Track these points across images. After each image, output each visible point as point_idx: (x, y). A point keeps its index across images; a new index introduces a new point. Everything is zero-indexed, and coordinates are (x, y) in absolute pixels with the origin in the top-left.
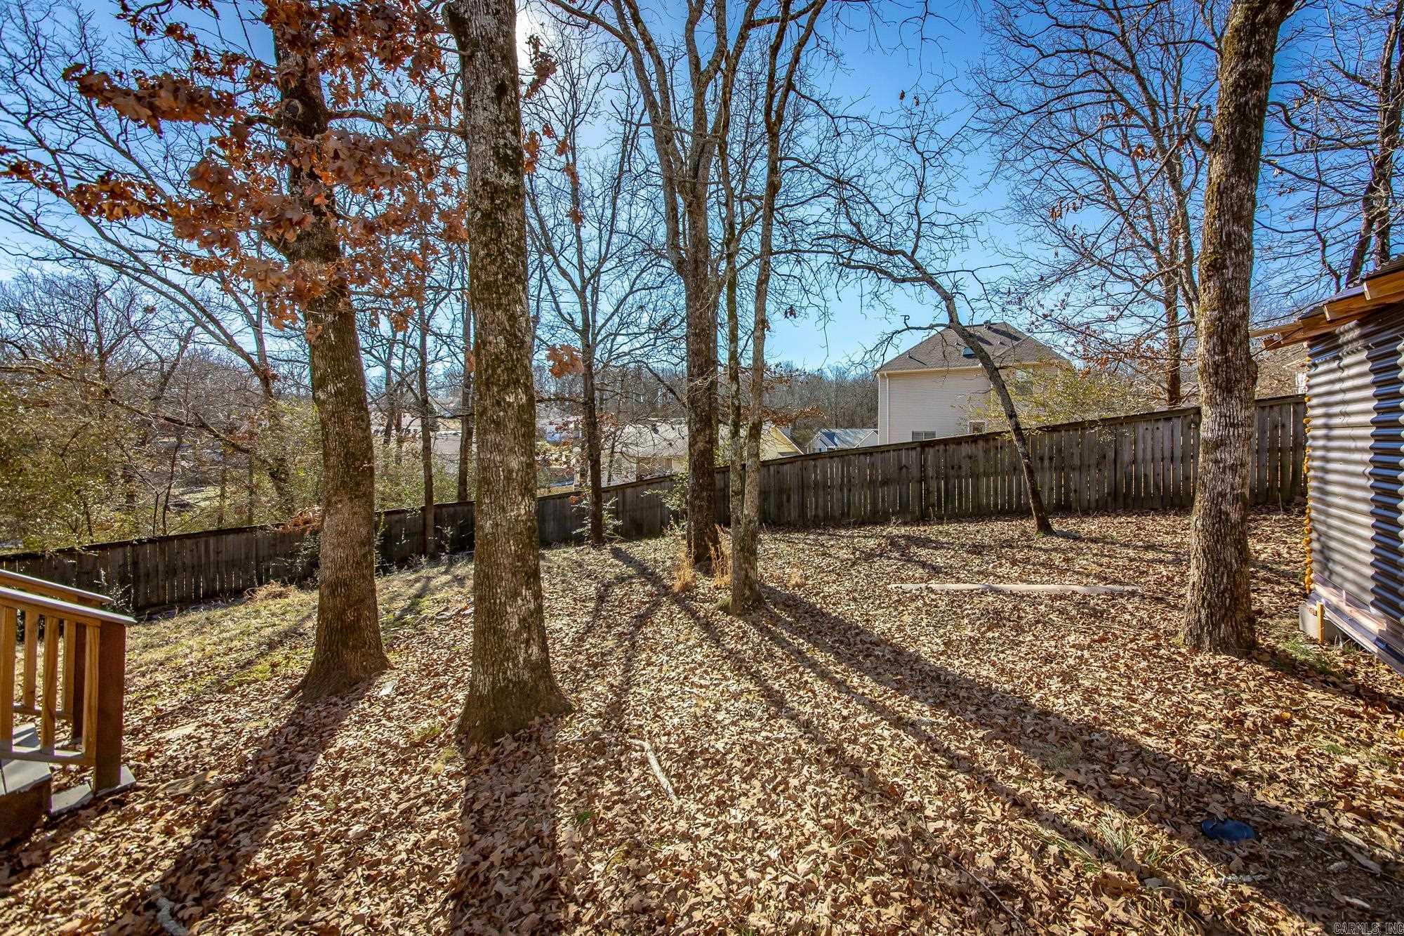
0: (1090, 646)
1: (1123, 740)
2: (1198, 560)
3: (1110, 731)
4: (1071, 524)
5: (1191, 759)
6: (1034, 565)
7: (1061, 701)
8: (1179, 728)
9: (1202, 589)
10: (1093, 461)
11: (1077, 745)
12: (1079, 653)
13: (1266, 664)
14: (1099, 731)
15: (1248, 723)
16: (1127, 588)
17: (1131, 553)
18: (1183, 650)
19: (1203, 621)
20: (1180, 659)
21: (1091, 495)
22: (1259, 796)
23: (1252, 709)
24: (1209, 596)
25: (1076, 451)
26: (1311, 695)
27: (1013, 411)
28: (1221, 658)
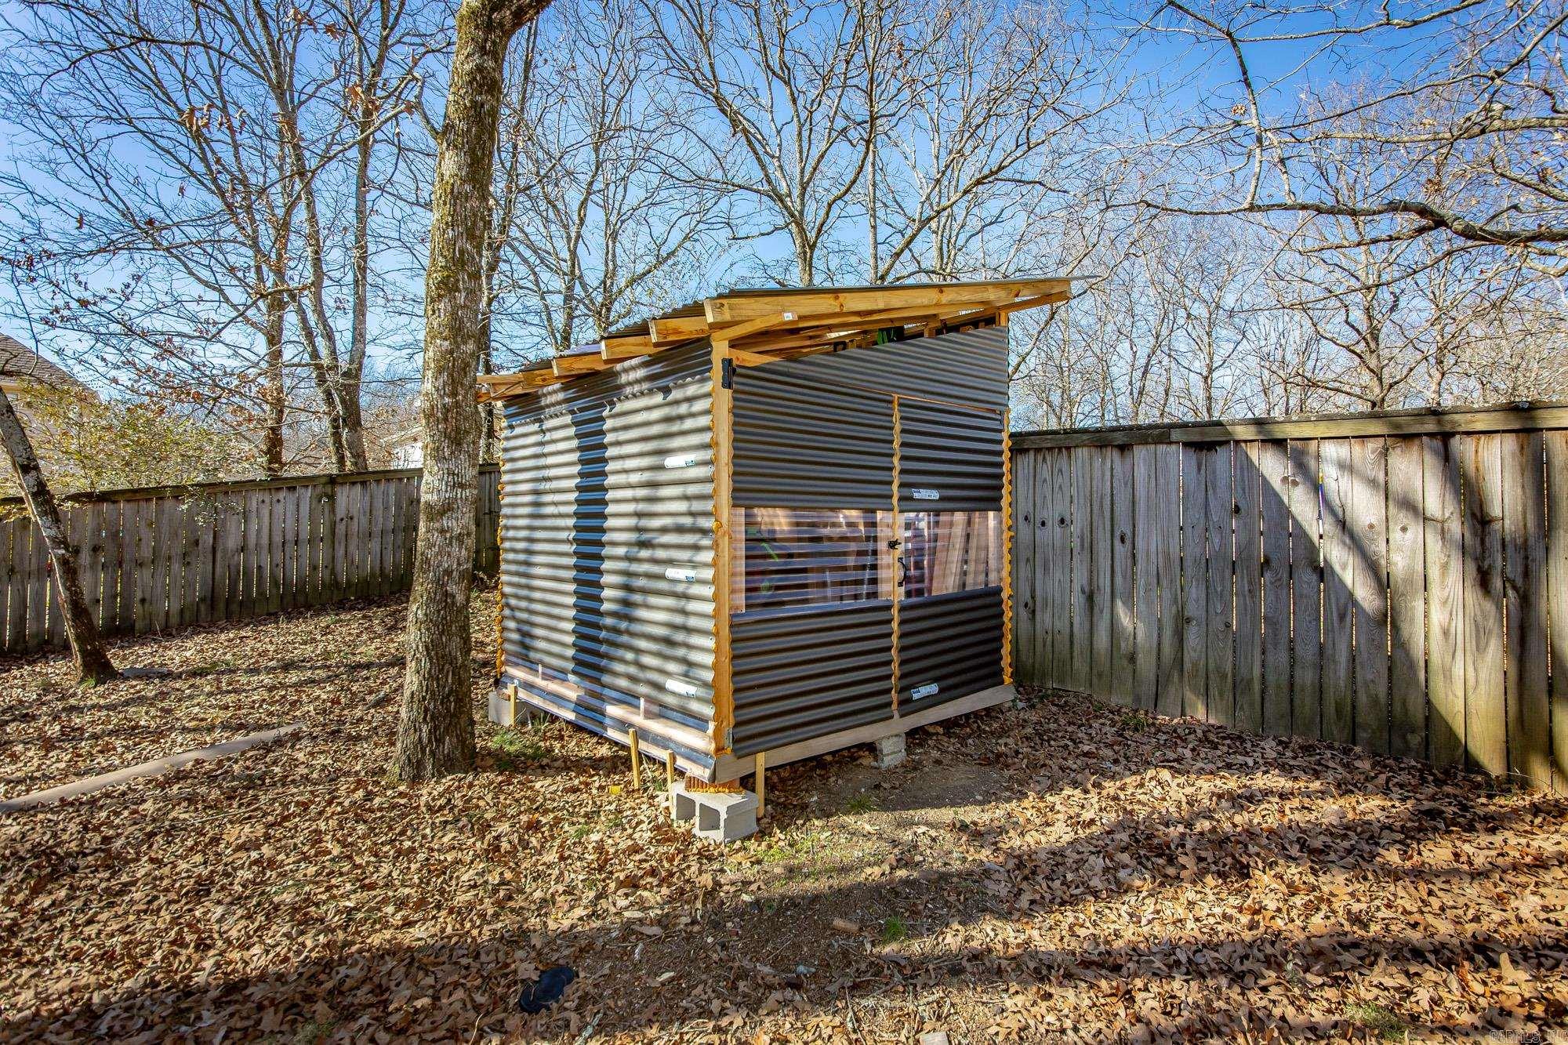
0: (267, 837)
1: (382, 954)
2: (419, 661)
3: (360, 951)
4: (144, 655)
5: (473, 927)
6: (95, 737)
7: (257, 950)
8: (442, 892)
9: (424, 698)
10: (178, 550)
11: (321, 1007)
12: (254, 855)
13: (491, 768)
14: (342, 961)
15: (505, 846)
16: (283, 731)
17: (267, 680)
18: (402, 788)
19: (425, 740)
20: (402, 801)
21: (170, 605)
22: (552, 925)
23: (504, 827)
24: (432, 706)
25: (147, 536)
26: (538, 785)
27: (32, 458)
28: (447, 780)
